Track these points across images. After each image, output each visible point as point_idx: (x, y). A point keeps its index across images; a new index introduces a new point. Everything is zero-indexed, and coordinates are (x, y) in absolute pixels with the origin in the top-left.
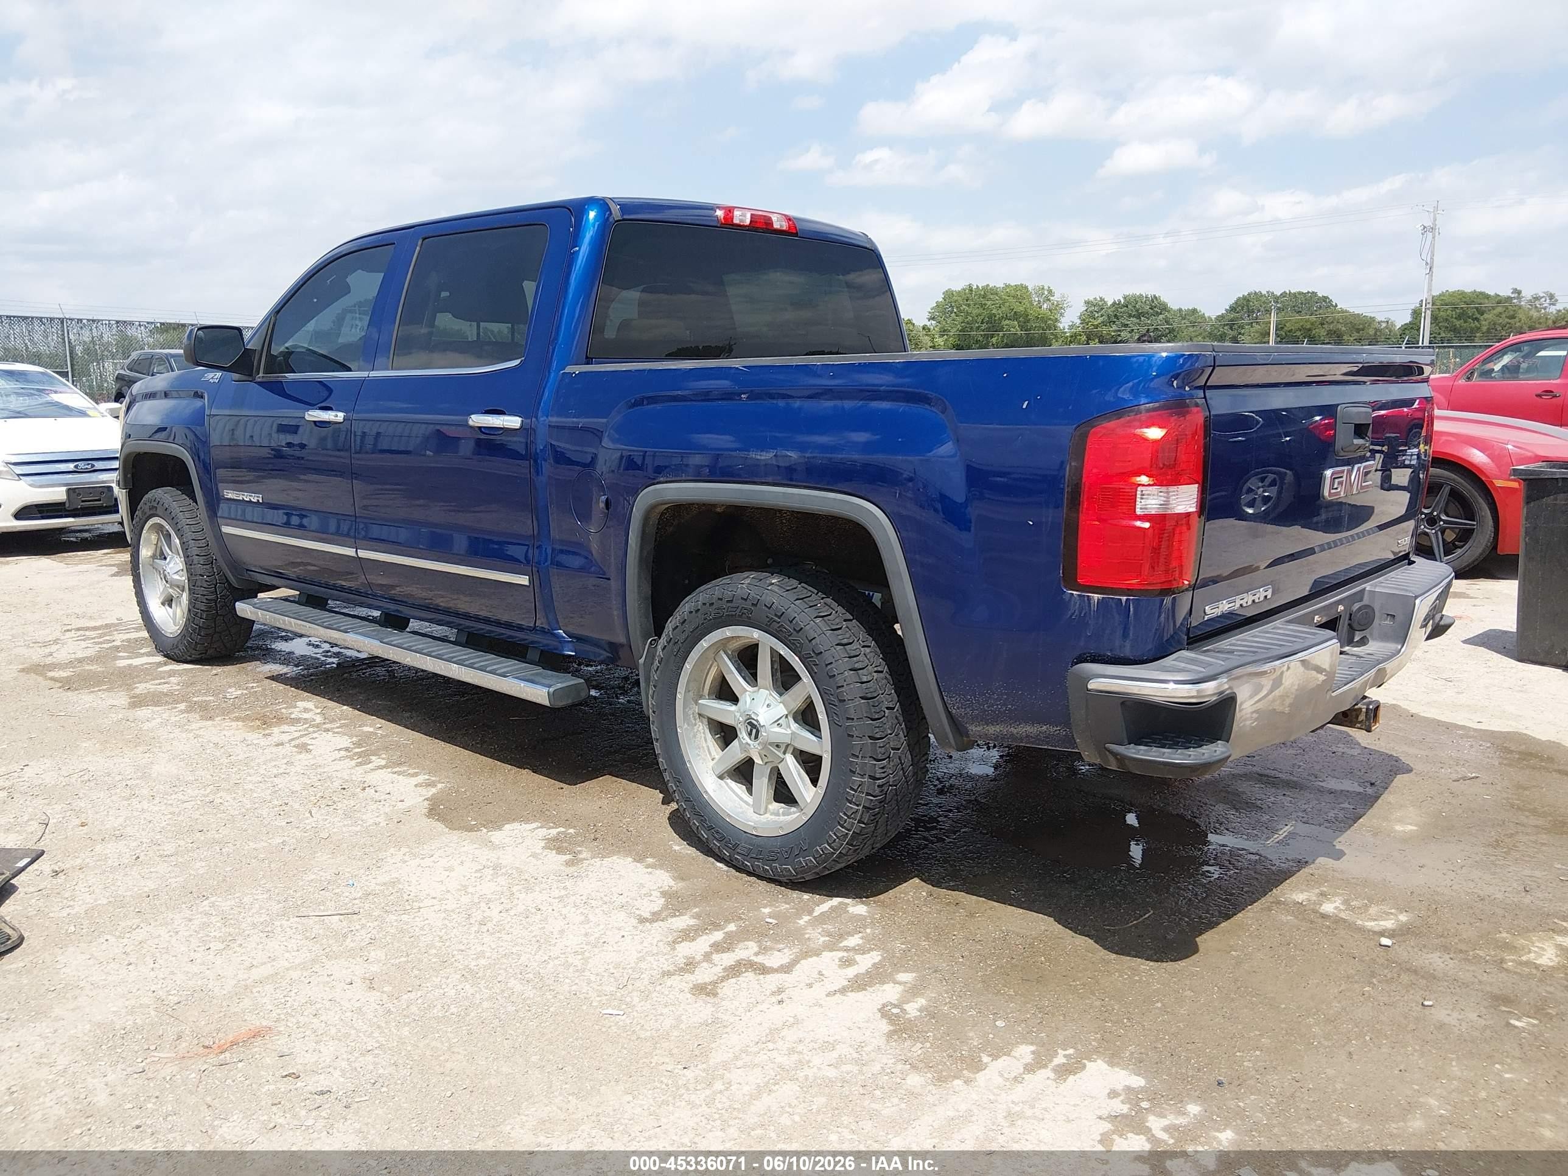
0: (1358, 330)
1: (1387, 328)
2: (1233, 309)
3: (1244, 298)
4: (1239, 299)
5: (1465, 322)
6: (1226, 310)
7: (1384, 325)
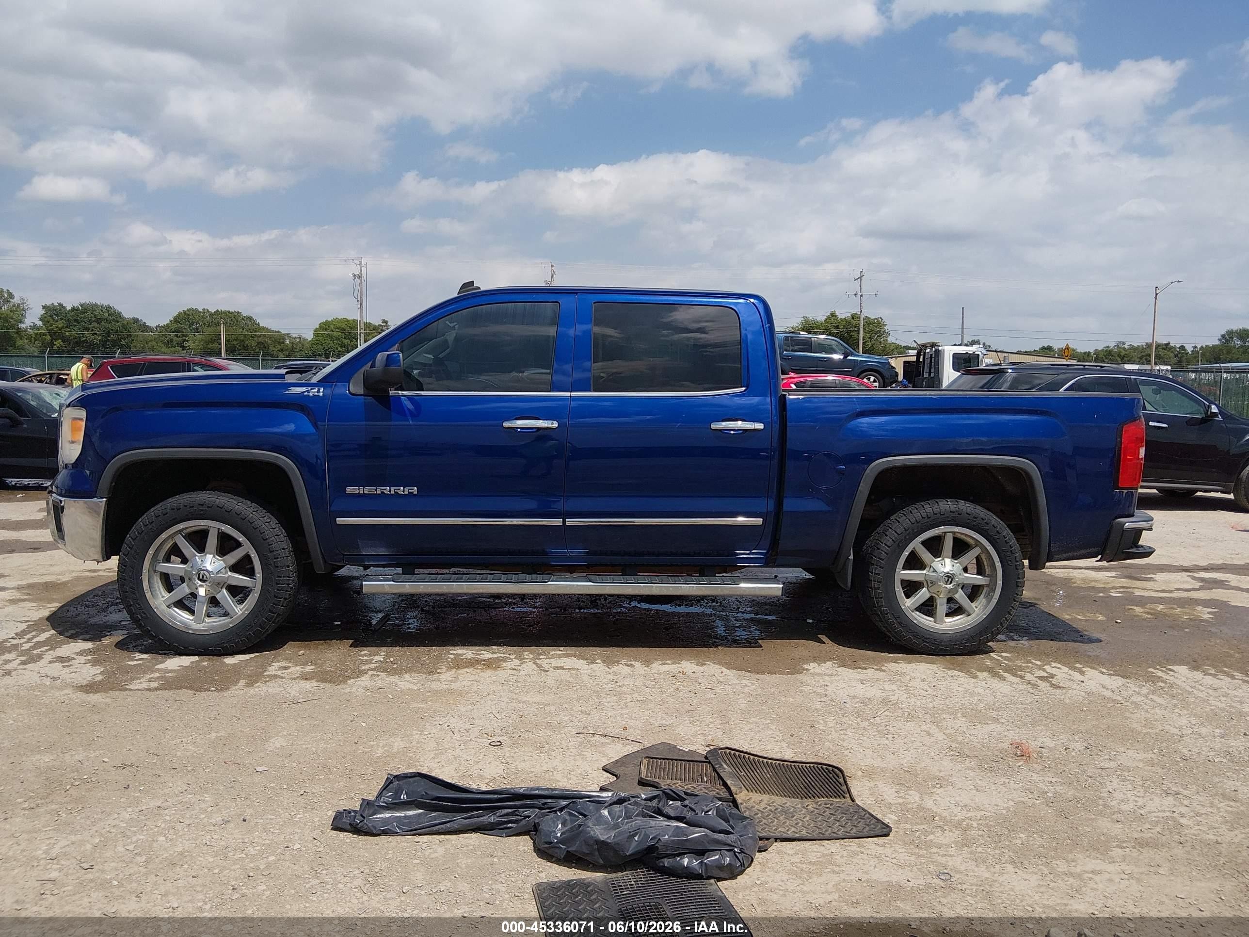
0: (280, 343)
1: (300, 342)
2: (176, 320)
3: (185, 312)
4: (180, 314)
5: (351, 341)
6: (171, 321)
7: (298, 340)
